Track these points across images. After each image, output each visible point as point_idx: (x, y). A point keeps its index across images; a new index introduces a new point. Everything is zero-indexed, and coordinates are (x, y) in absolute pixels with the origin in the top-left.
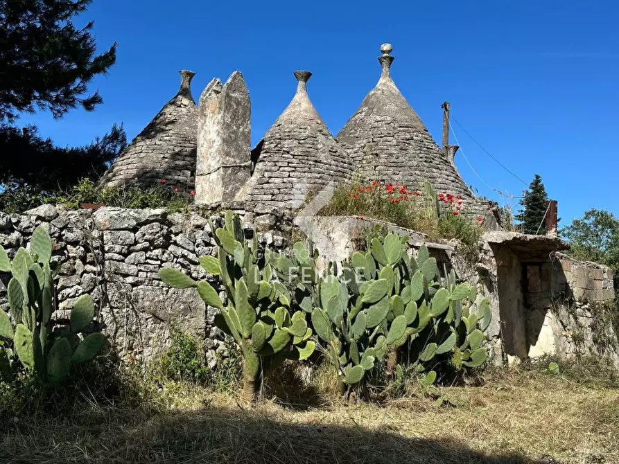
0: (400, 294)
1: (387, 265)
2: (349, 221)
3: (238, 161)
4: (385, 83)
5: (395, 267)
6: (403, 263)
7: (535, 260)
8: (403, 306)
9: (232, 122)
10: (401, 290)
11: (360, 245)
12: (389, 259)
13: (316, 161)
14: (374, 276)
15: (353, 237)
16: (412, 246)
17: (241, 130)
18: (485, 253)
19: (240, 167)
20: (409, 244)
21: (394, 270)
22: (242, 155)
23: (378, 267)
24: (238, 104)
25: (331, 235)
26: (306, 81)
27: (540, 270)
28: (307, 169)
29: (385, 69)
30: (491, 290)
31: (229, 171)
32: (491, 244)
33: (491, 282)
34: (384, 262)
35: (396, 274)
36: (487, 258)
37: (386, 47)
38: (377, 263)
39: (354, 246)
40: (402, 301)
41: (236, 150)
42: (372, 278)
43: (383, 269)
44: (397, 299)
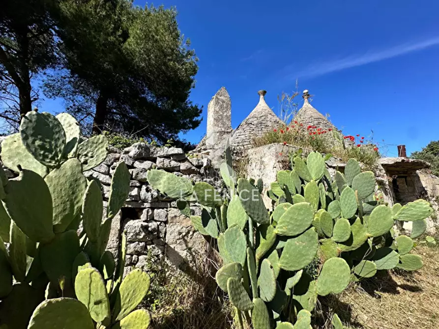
0: (326, 209)
1: (312, 181)
2: (275, 148)
3: (223, 129)
4: (306, 104)
5: (319, 182)
6: (326, 180)
7: (402, 175)
8: (332, 222)
9: (220, 110)
10: (327, 204)
11: (287, 165)
12: (313, 176)
13: (266, 126)
14: (299, 191)
15: (280, 159)
16: (331, 167)
17: (225, 114)
18: (380, 171)
19: (225, 132)
20: (328, 165)
21: (318, 185)
22: (226, 126)
23: (303, 183)
24: (223, 102)
25: (263, 159)
26: (264, 95)
27: (406, 180)
28: (260, 129)
29: (306, 100)
30: (386, 194)
31: (218, 134)
32: (382, 165)
33: (386, 189)
34: (308, 178)
35: (321, 189)
36: (382, 174)
37: (306, 91)
38: (301, 179)
39: (281, 166)
40: (330, 217)
41: (222, 124)
42: (297, 193)
43: (307, 184)
44: (324, 214)
